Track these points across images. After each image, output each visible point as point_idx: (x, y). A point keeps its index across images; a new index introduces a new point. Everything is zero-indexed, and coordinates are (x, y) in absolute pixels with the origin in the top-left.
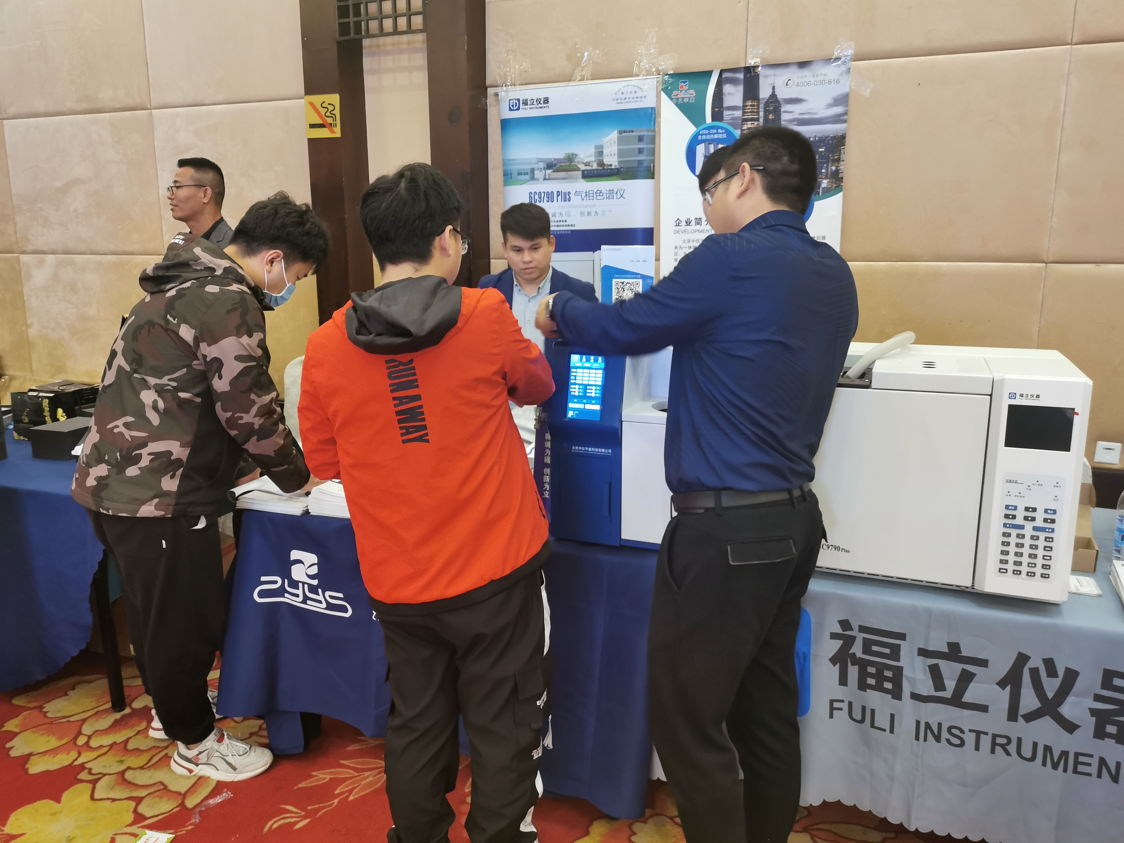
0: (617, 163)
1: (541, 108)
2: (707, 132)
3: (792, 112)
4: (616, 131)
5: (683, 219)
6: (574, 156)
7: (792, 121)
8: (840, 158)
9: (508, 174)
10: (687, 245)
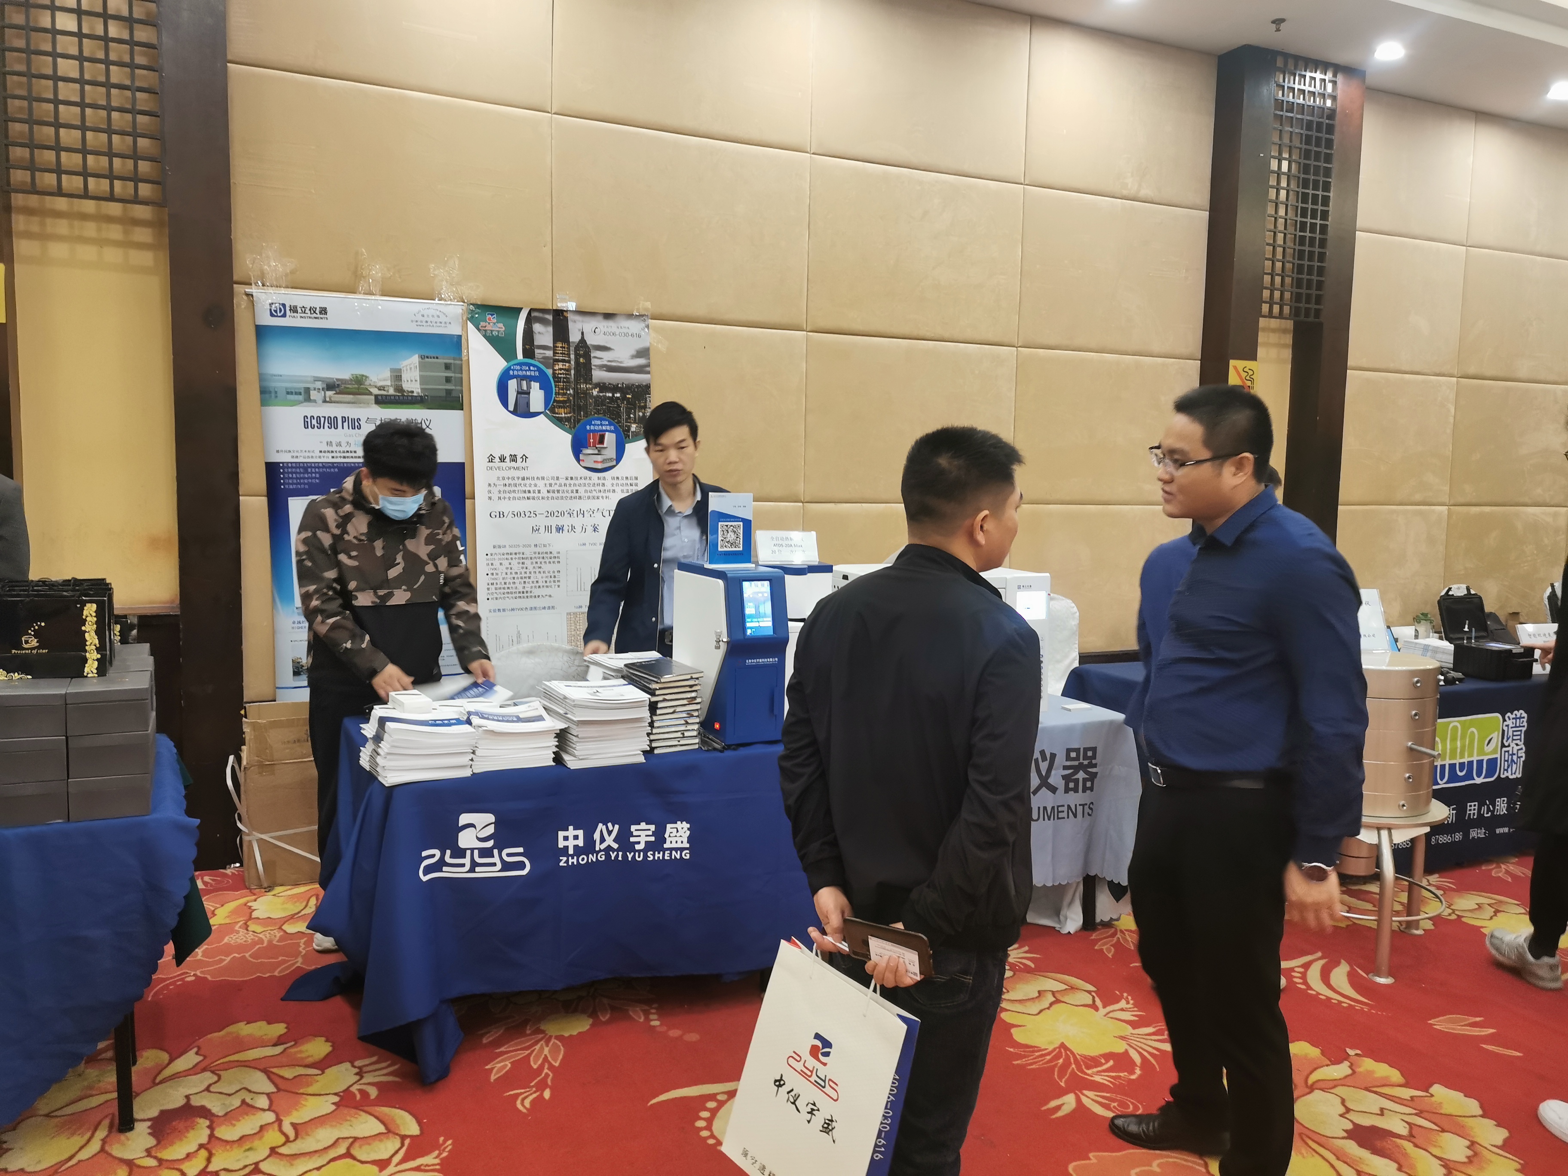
0: (419, 391)
1: (316, 318)
2: (518, 367)
3: (601, 358)
4: (417, 355)
5: (497, 455)
6: (364, 378)
7: (601, 367)
8: (646, 405)
9: (270, 392)
10: (502, 482)
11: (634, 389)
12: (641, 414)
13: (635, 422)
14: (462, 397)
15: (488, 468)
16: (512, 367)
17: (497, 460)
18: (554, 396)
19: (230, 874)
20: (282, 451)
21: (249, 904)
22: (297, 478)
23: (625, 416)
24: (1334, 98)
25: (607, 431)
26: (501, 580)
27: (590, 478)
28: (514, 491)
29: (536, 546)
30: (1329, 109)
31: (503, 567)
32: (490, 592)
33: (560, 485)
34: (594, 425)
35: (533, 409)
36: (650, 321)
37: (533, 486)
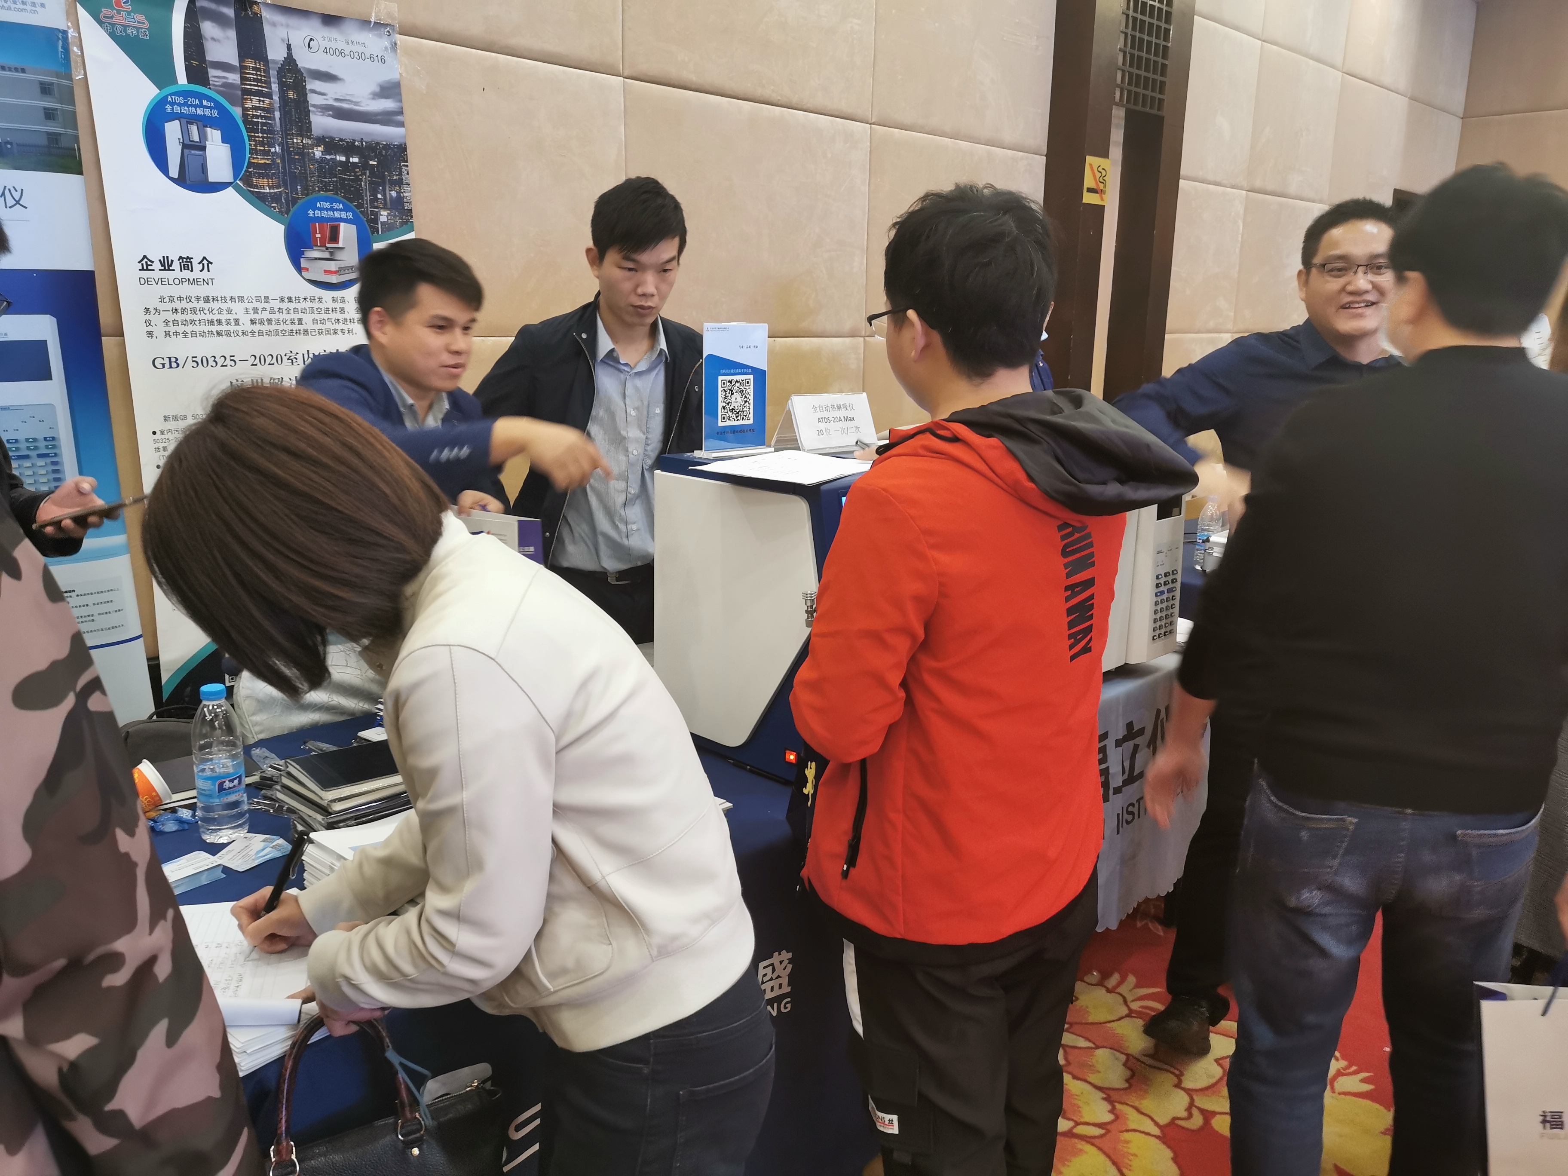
2: (181, 100)
5: (156, 257)
10: (169, 306)
11: (380, 153)
12: (394, 194)
14: (79, 149)
15: (142, 281)
16: (169, 99)
17: (157, 266)
18: (248, 155)
23: (368, 197)
25: (342, 220)
27: (320, 300)
28: (193, 322)
33: (272, 311)
34: (321, 209)
35: (214, 176)
36: (398, 36)
37: (225, 312)
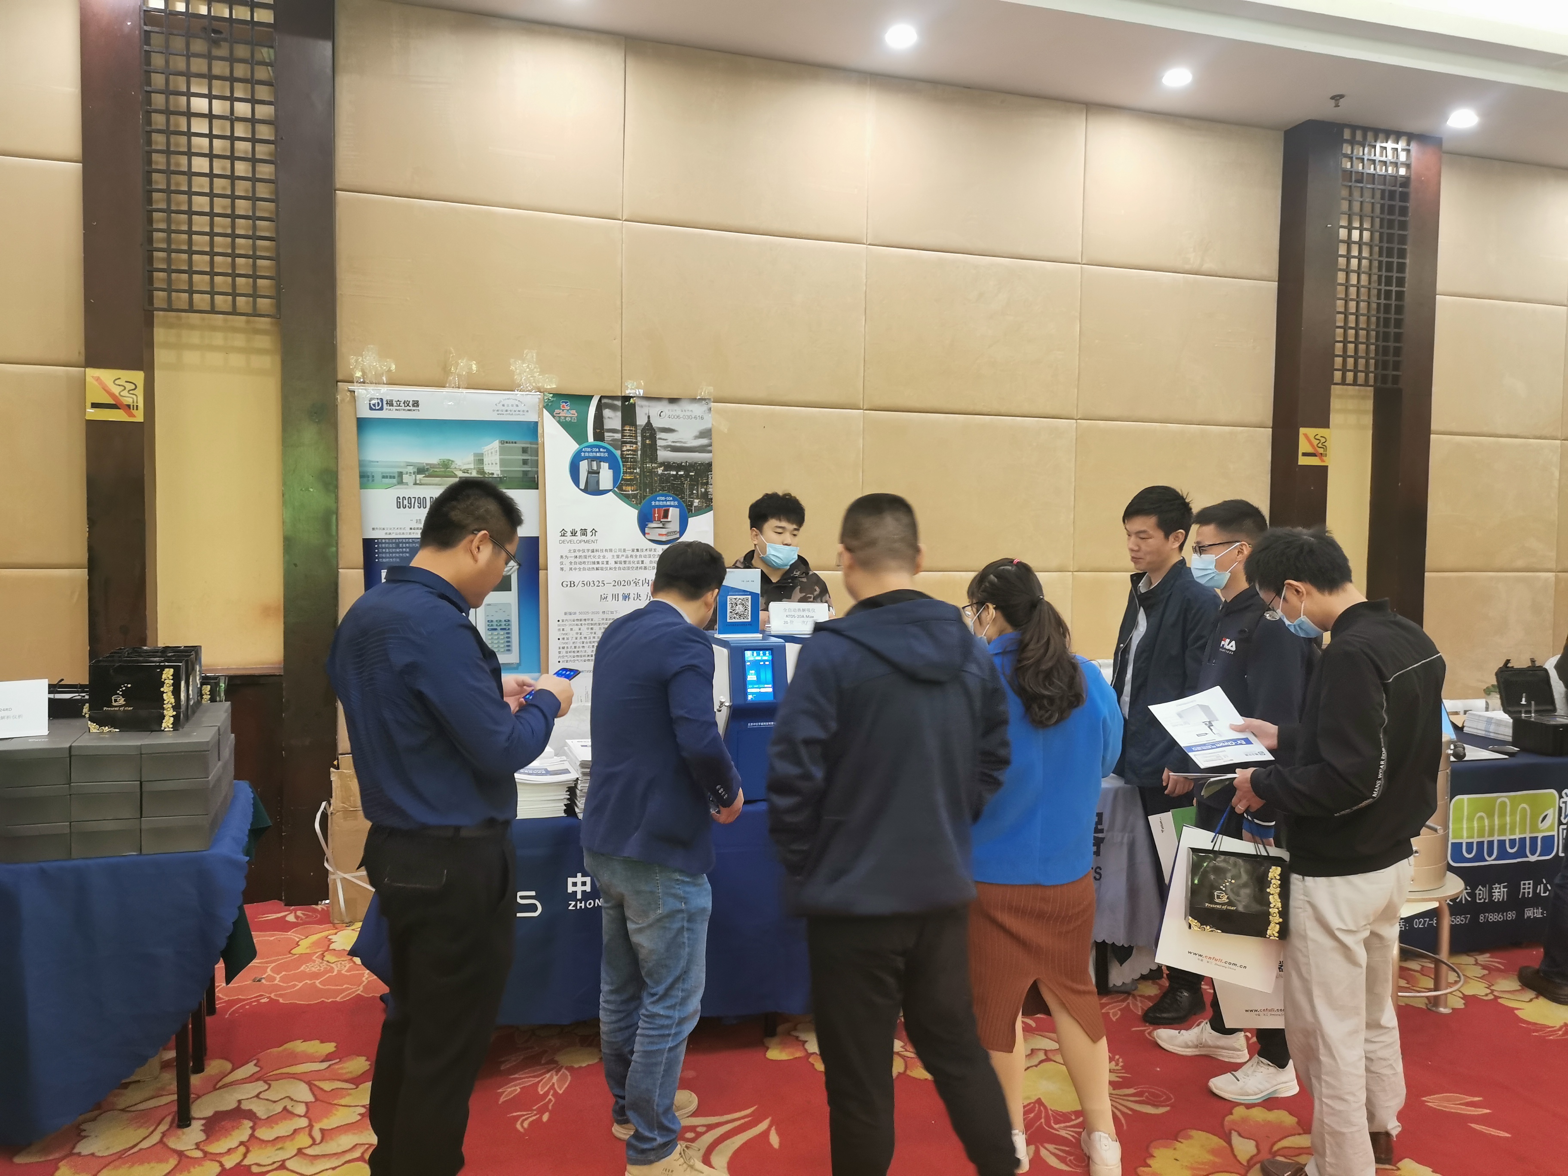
0: (499, 472)
1: (409, 410)
2: (589, 450)
3: (666, 440)
4: (498, 441)
5: (569, 530)
6: (450, 462)
7: (666, 447)
8: (708, 482)
9: (368, 477)
10: (574, 554)
11: (697, 468)
12: (703, 490)
13: (697, 498)
14: (538, 477)
15: (561, 542)
16: (583, 450)
17: (569, 534)
18: (622, 475)
19: (320, 909)
20: (377, 528)
21: (329, 937)
22: (390, 553)
23: (688, 493)
24: (1408, 166)
25: (671, 506)
26: (571, 645)
27: (655, 550)
28: (584, 563)
29: (604, 612)
30: (1402, 177)
31: (574, 632)
32: (561, 655)
33: (627, 557)
34: (659, 501)
35: (602, 487)
36: (712, 404)
37: (601, 557)
